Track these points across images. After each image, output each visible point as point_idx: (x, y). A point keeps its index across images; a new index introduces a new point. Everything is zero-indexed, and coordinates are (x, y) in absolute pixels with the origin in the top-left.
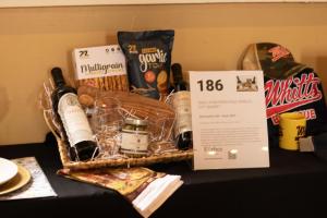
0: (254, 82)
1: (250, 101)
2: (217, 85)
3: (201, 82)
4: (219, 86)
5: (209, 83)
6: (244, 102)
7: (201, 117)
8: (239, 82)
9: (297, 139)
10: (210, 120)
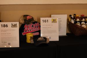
0: (16, 25)
1: (15, 30)
2: (6, 26)
3: (2, 25)
4: (7, 26)
5: (4, 25)
6: (13, 30)
7: (2, 34)
8: (12, 25)
9: (30, 40)
10: (4, 35)
